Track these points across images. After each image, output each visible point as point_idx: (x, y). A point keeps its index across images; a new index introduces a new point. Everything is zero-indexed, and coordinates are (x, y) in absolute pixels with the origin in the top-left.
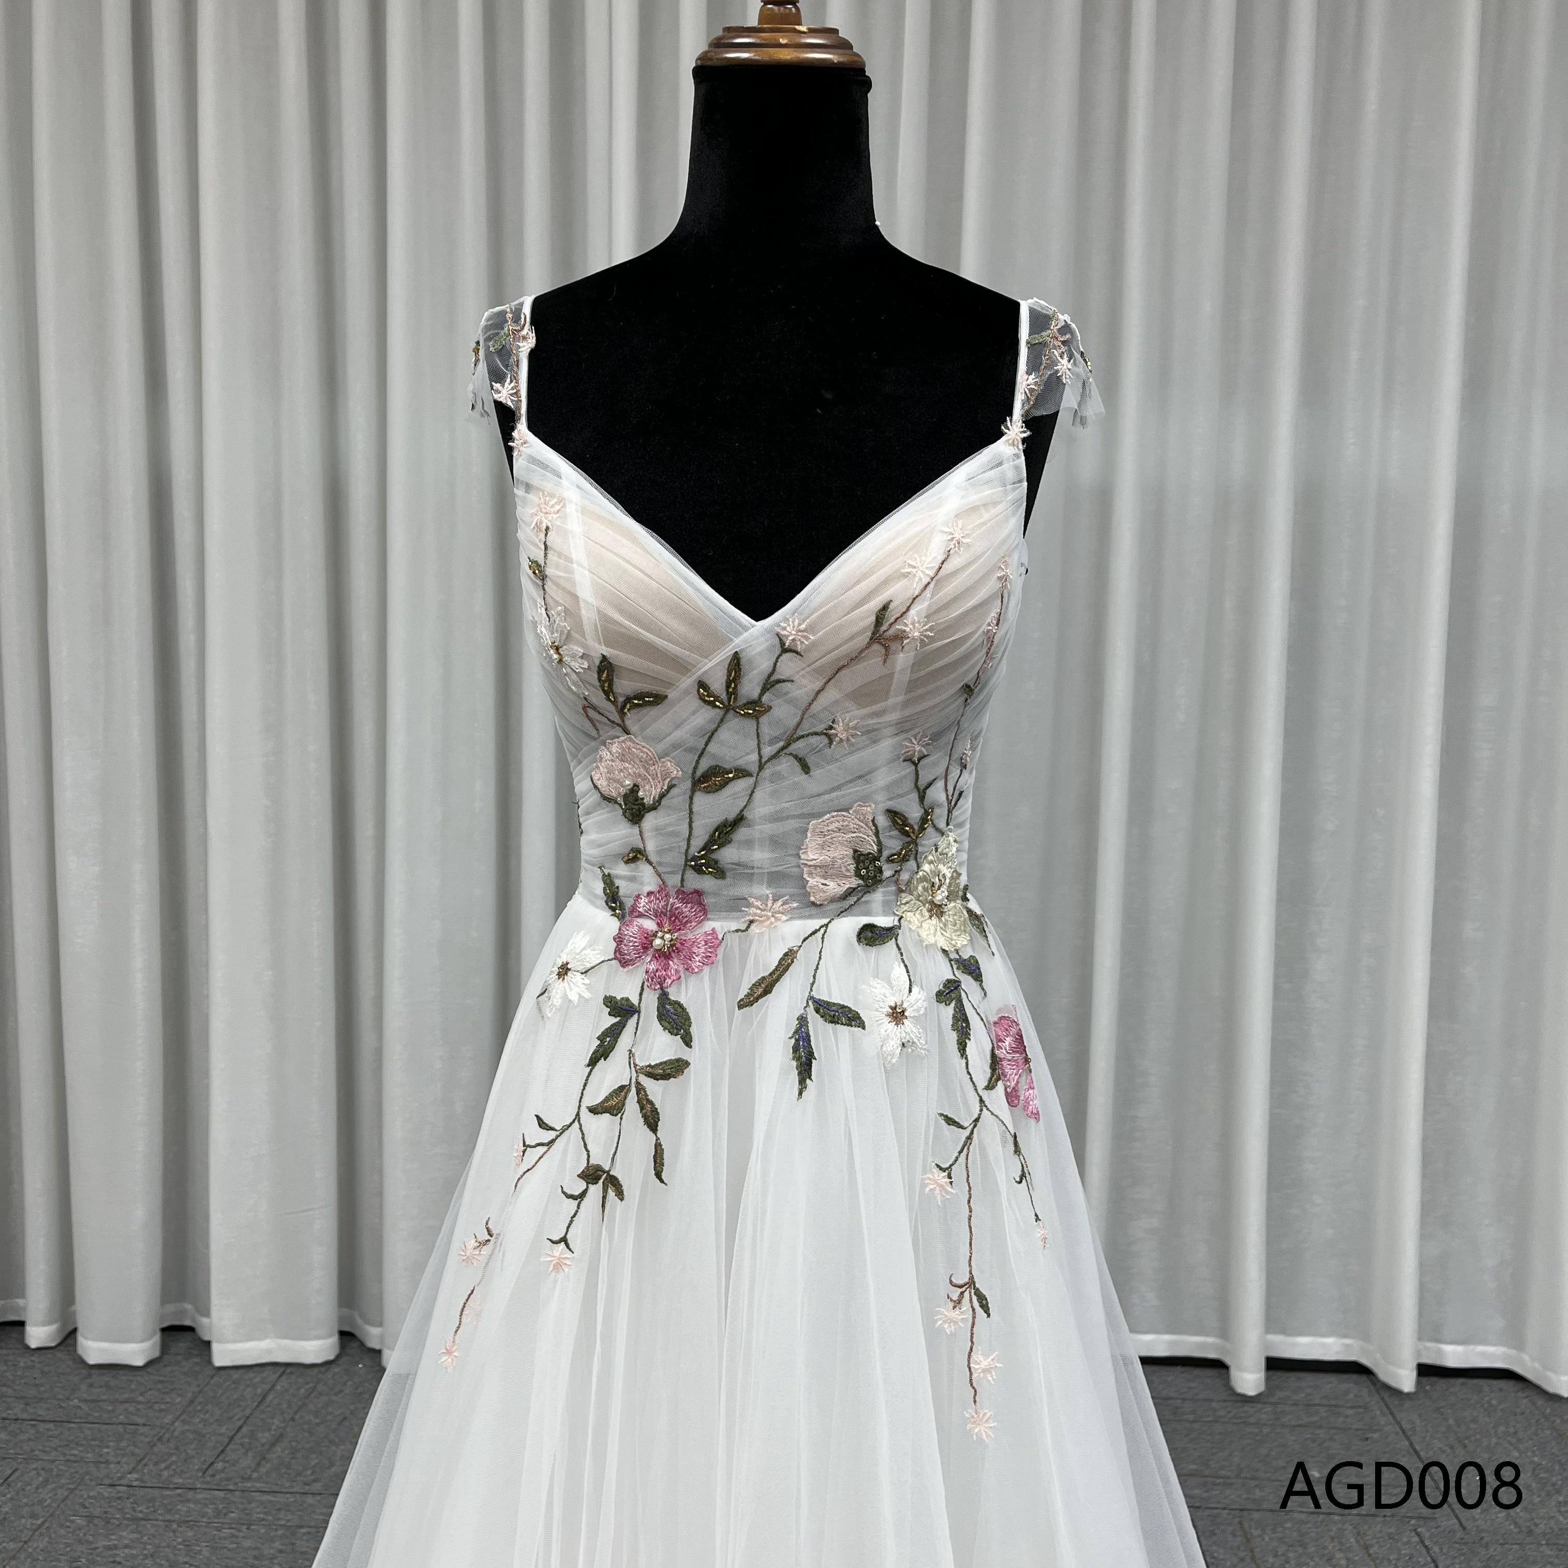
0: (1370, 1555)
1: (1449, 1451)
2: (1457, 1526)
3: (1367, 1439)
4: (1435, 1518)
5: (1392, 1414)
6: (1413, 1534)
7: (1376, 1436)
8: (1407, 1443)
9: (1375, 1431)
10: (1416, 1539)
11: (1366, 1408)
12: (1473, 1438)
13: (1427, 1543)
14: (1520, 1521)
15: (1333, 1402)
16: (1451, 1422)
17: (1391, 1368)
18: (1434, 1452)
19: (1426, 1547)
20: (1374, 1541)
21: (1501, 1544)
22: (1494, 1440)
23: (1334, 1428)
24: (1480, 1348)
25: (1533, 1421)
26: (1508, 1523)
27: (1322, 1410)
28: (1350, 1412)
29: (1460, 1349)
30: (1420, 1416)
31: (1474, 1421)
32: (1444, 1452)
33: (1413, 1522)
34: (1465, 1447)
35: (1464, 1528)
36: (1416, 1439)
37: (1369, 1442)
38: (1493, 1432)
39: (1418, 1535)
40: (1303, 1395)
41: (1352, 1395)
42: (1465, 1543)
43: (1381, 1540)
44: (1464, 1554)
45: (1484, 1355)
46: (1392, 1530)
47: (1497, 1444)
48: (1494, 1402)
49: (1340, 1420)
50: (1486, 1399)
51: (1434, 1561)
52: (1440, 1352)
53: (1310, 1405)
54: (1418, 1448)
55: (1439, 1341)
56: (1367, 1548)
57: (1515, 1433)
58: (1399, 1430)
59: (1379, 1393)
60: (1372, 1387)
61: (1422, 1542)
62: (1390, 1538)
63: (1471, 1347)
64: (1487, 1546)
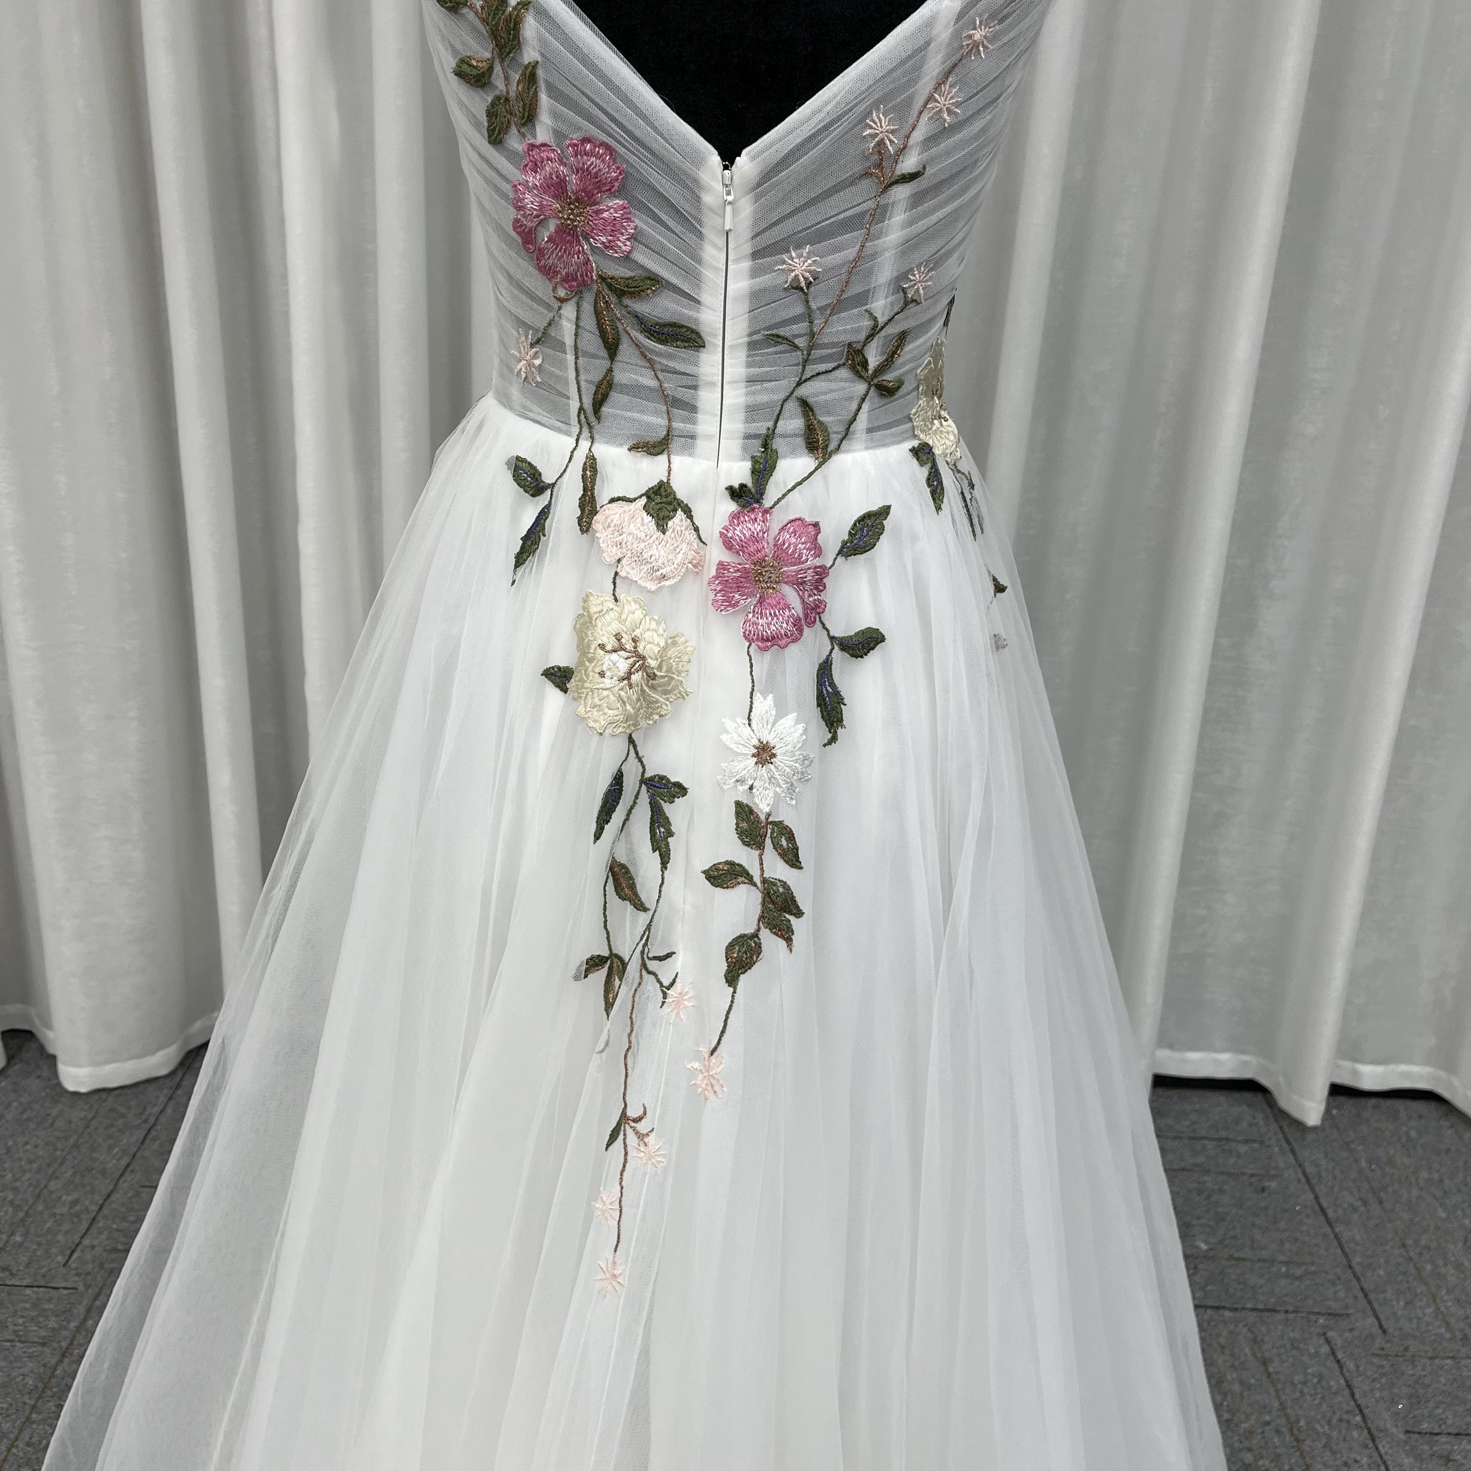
0: (1269, 1375)
1: (1362, 1209)
2: (1376, 1330)
3: (1263, 1190)
4: (1348, 1315)
5: (1293, 1151)
6: (1322, 1341)
7: (1274, 1184)
8: (1312, 1196)
9: (1273, 1177)
10: (1325, 1349)
11: (1262, 1142)
12: (1390, 1189)
13: (1340, 1356)
14: (1453, 1321)
15: (1223, 1134)
16: (1363, 1164)
17: (1295, 1097)
18: (1345, 1210)
19: (1338, 1362)
20: (1275, 1351)
21: (1431, 1358)
22: (1415, 1192)
23: (1222, 1173)
24: (1403, 1068)
25: (1461, 1164)
26: (1437, 1324)
27: (1210, 1145)
28: (1243, 1149)
29: (1379, 1069)
30: (1326, 1154)
31: (1391, 1162)
32: (1355, 1210)
33: (1321, 1321)
34: (1381, 1202)
35: (1384, 1332)
36: (1321, 1189)
37: (1265, 1194)
38: (1413, 1179)
39: (1328, 1341)
40: (1187, 1123)
41: (1245, 1124)
42: (1387, 1357)
43: (1282, 1350)
44: (1384, 1375)
45: (1406, 1075)
46: (1296, 1335)
47: (1420, 1197)
48: (1413, 1134)
49: (1232, 1161)
50: (1404, 1129)
51: (1349, 1386)
52: (1355, 1073)
53: (1194, 1138)
54: (1325, 1205)
55: (1355, 1060)
56: (1265, 1363)
57: (1441, 1181)
58: (1300, 1175)
59: (1277, 1121)
60: (1268, 1111)
61: (1333, 1353)
62: (1294, 1348)
63: (1392, 1067)
64: (1413, 1361)
